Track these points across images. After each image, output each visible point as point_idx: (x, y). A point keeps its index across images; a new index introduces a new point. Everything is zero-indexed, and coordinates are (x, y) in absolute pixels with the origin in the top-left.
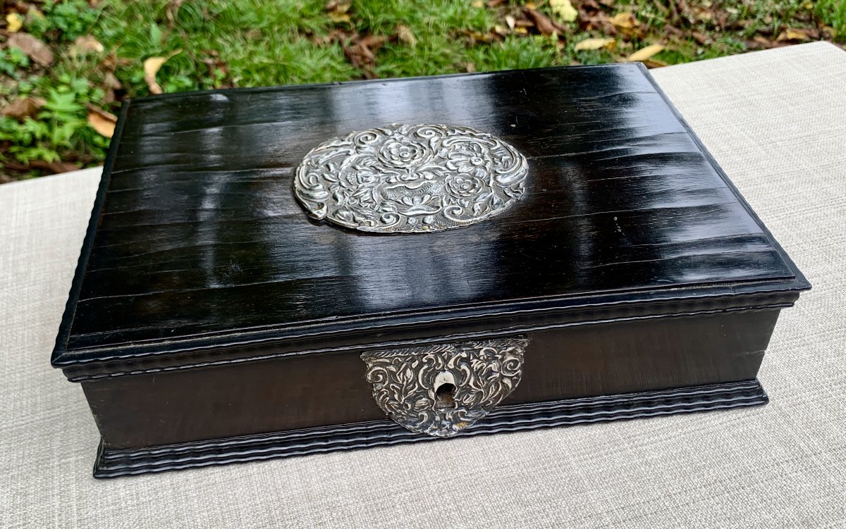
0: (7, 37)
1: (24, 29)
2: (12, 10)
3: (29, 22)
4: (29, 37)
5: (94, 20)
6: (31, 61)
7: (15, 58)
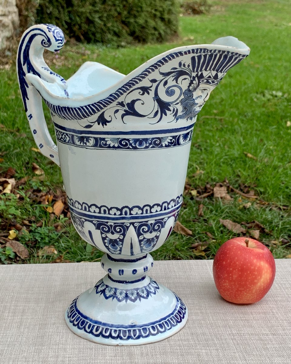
0: (6, 242)
1: (16, 239)
2: (12, 228)
3: (20, 235)
4: (18, 242)
5: (56, 238)
6: (16, 256)
7: (7, 253)
